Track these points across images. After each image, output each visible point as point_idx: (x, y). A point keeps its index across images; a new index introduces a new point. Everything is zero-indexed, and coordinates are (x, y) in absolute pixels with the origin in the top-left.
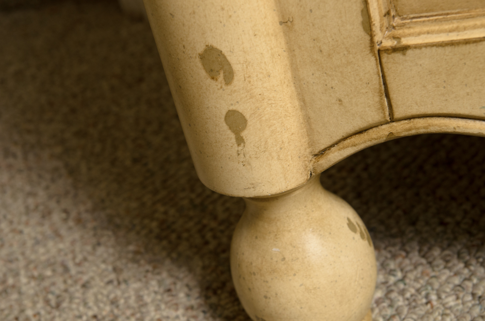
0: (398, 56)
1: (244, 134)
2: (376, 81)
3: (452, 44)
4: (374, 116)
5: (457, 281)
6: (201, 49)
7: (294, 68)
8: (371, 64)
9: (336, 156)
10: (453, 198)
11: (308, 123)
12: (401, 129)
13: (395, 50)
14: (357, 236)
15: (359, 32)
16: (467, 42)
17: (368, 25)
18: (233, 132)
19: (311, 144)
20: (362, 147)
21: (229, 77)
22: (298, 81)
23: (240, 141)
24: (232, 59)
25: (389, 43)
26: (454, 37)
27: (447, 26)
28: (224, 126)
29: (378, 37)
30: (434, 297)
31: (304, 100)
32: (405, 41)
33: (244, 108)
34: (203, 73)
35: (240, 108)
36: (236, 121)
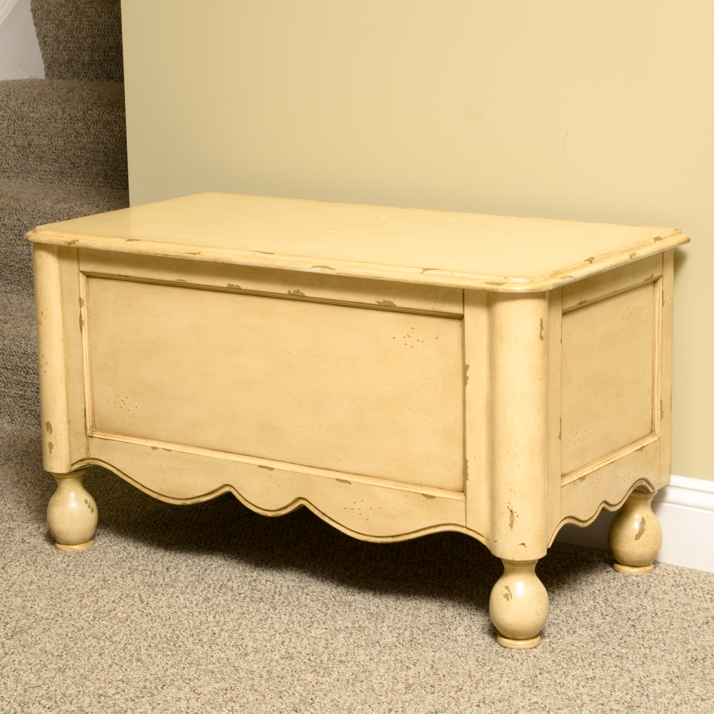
0: (91, 439)
1: (52, 450)
2: (86, 445)
3: (102, 439)
4: (85, 456)
6: (47, 421)
7: (69, 436)
8: (85, 439)
9: (76, 467)
11: (71, 457)
12: (91, 462)
13: (91, 437)
14: (87, 505)
15: (84, 429)
16: (105, 439)
17: (86, 428)
18: (50, 449)
19: (70, 461)
20: (82, 465)
21: (51, 432)
22: (69, 439)
23: (51, 452)
24: (53, 426)
25: (90, 435)
26: (103, 437)
27: (102, 434)
28: (48, 447)
29: (88, 432)
31: (70, 447)
32: (94, 435)
33: (53, 442)
34: (46, 429)
35: (52, 442)
36: (51, 446)
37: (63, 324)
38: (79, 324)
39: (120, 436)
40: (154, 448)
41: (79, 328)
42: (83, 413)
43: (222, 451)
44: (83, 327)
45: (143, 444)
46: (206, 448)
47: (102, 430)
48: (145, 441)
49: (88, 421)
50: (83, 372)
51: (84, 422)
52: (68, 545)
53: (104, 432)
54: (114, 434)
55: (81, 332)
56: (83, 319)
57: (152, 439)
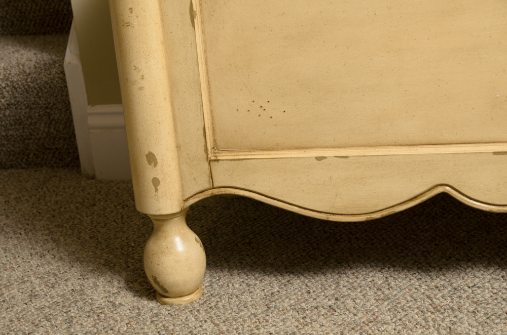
0: (216, 163)
1: (158, 187)
2: (208, 172)
3: (234, 160)
4: (206, 185)
5: (242, 280)
6: (147, 153)
7: (179, 164)
8: (206, 165)
9: (192, 201)
10: (248, 255)
11: (182, 187)
12: (216, 192)
13: (215, 160)
14: (199, 245)
15: (203, 153)
16: (239, 160)
17: (206, 150)
18: (154, 186)
19: (183, 196)
20: (202, 198)
21: (156, 164)
22: (180, 170)
23: (156, 190)
24: (158, 157)
25: (213, 158)
26: (235, 158)
27: (233, 154)
28: (151, 184)
29: (210, 156)
30: (230, 285)
31: (182, 178)
32: (219, 158)
33: (159, 177)
34: (146, 162)
35: (158, 177)
36: (156, 182)
37: (162, 20)
38: (188, 17)
39: (261, 153)
40: (319, 159)
41: (189, 21)
42: (202, 132)
43: (427, 144)
44: (195, 20)
45: (300, 156)
46: (401, 145)
47: (229, 149)
48: (302, 151)
49: (208, 141)
50: (199, 81)
51: (203, 144)
52: (181, 296)
53: (233, 151)
54: (250, 151)
55: (194, 26)
56: (194, 9)
57: (312, 148)
